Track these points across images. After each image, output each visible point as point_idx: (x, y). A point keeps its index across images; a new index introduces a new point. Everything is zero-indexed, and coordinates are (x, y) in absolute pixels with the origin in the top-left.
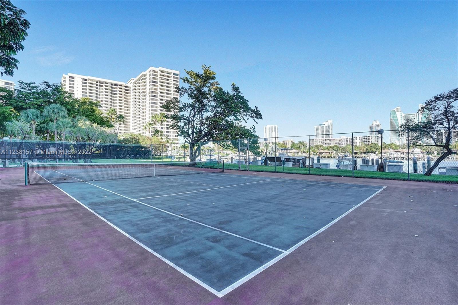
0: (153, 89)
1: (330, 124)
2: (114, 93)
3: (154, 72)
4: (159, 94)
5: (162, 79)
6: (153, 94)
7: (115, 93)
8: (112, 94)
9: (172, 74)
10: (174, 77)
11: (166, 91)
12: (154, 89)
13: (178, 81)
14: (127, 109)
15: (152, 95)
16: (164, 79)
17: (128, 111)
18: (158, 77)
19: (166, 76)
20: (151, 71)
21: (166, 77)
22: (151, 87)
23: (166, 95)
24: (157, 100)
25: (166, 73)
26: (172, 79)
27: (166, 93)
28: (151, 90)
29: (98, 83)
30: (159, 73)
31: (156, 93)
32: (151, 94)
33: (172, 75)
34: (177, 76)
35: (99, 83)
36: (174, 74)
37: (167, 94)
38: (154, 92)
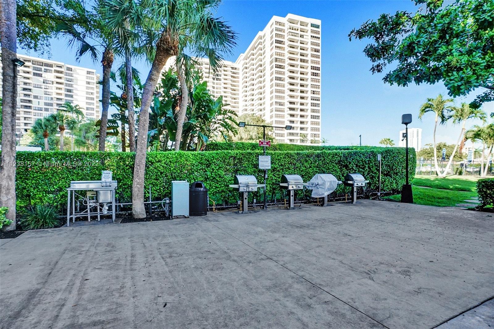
0: (277, 54)
3: (278, 24)
4: (288, 61)
5: (292, 35)
6: (277, 63)
9: (309, 25)
10: (312, 31)
11: (299, 57)
12: (280, 54)
13: (319, 38)
14: (234, 101)
15: (276, 65)
16: (295, 34)
17: (235, 103)
18: (285, 34)
19: (299, 30)
20: (274, 23)
21: (299, 32)
22: (275, 50)
23: (299, 63)
24: (284, 73)
25: (299, 23)
26: (310, 34)
27: (299, 60)
28: (274, 56)
30: (288, 25)
31: (283, 61)
32: (274, 63)
33: (309, 28)
34: (317, 28)
36: (312, 25)
37: (302, 60)
38: (278, 59)
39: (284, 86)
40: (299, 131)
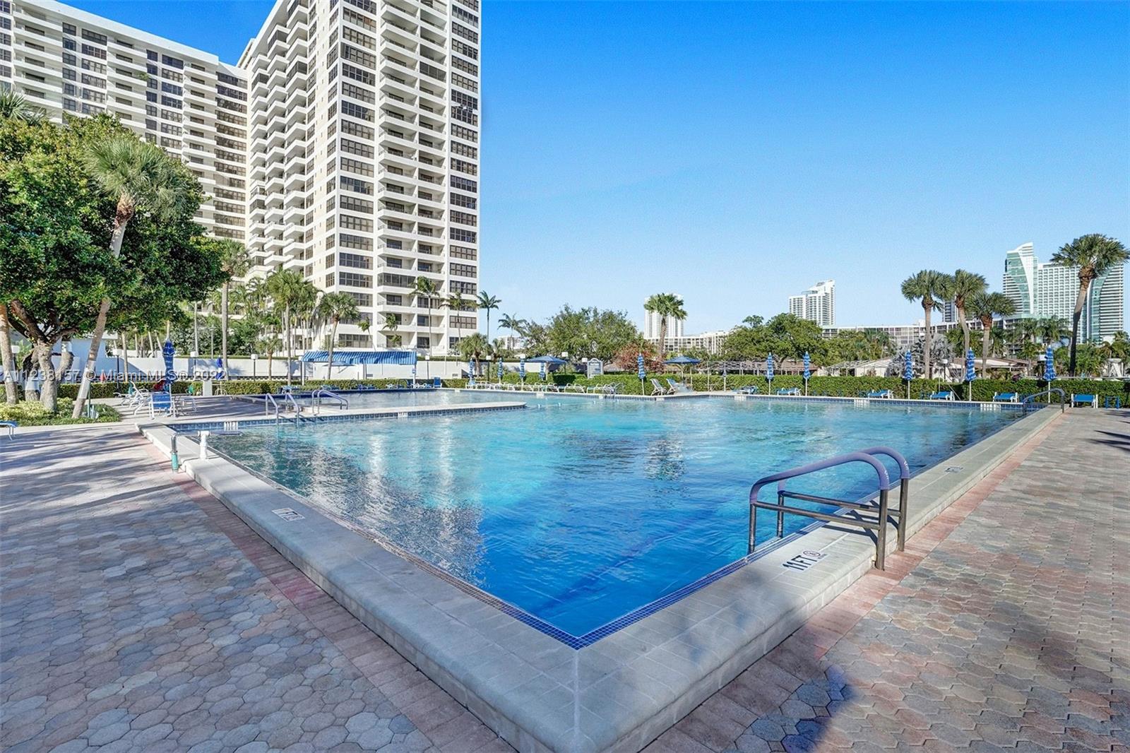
0: (348, 34)
1: (828, 291)
2: (164, 98)
6: (349, 63)
7: (170, 99)
8: (155, 101)
15: (345, 66)
18: (376, 35)
22: (341, 23)
23: (417, 74)
24: (369, 97)
27: (418, 65)
28: (341, 41)
29: (74, 33)
31: (368, 59)
32: (340, 62)
35: (84, 36)
37: (424, 69)
38: (354, 52)
39: (370, 136)
40: (414, 272)
